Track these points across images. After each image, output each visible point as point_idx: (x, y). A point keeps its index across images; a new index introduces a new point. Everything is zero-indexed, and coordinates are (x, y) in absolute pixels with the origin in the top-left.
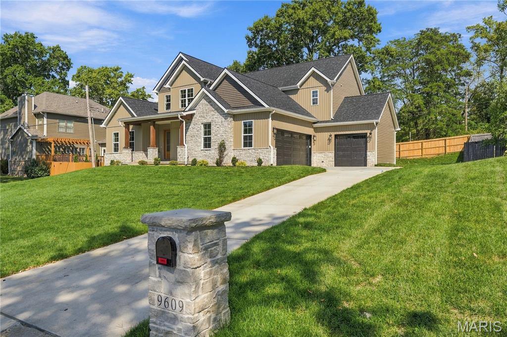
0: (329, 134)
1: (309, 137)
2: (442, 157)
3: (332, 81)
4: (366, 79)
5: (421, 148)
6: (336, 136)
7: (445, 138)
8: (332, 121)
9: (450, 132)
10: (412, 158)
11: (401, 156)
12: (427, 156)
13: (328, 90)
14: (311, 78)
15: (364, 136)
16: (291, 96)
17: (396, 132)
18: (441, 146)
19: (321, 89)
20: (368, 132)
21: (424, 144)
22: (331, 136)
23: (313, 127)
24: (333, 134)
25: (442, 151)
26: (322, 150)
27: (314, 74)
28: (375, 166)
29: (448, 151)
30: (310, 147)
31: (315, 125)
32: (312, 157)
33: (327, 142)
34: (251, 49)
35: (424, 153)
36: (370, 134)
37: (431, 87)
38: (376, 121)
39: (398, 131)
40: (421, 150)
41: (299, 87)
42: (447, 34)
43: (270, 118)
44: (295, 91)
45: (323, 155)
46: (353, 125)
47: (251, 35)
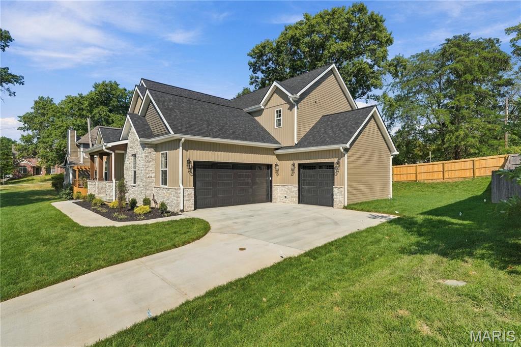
0: (292, 162)
1: (269, 167)
2: (469, 182)
3: (294, 96)
4: (374, 96)
5: (442, 170)
6: (299, 165)
7: (474, 159)
8: (297, 146)
9: (484, 149)
10: (430, 181)
11: (418, 179)
12: (449, 180)
13: (291, 108)
14: (275, 95)
15: (331, 166)
16: (256, 118)
17: (392, 157)
18: (468, 168)
19: (284, 108)
20: (335, 160)
21: (446, 165)
22: (294, 165)
23: (274, 154)
24: (297, 162)
25: (469, 174)
26: (284, 183)
27: (277, 90)
28: (345, 208)
29: (477, 174)
30: (271, 178)
31: (278, 152)
32: (273, 191)
33: (290, 172)
34: (256, 74)
35: (446, 176)
36: (338, 163)
37: (458, 100)
38: (344, 145)
39: (396, 155)
40: (442, 172)
41: (263, 107)
42: (481, 40)
43: (181, 148)
44: (259, 112)
45: (285, 189)
46: (317, 152)
47: (253, 60)
